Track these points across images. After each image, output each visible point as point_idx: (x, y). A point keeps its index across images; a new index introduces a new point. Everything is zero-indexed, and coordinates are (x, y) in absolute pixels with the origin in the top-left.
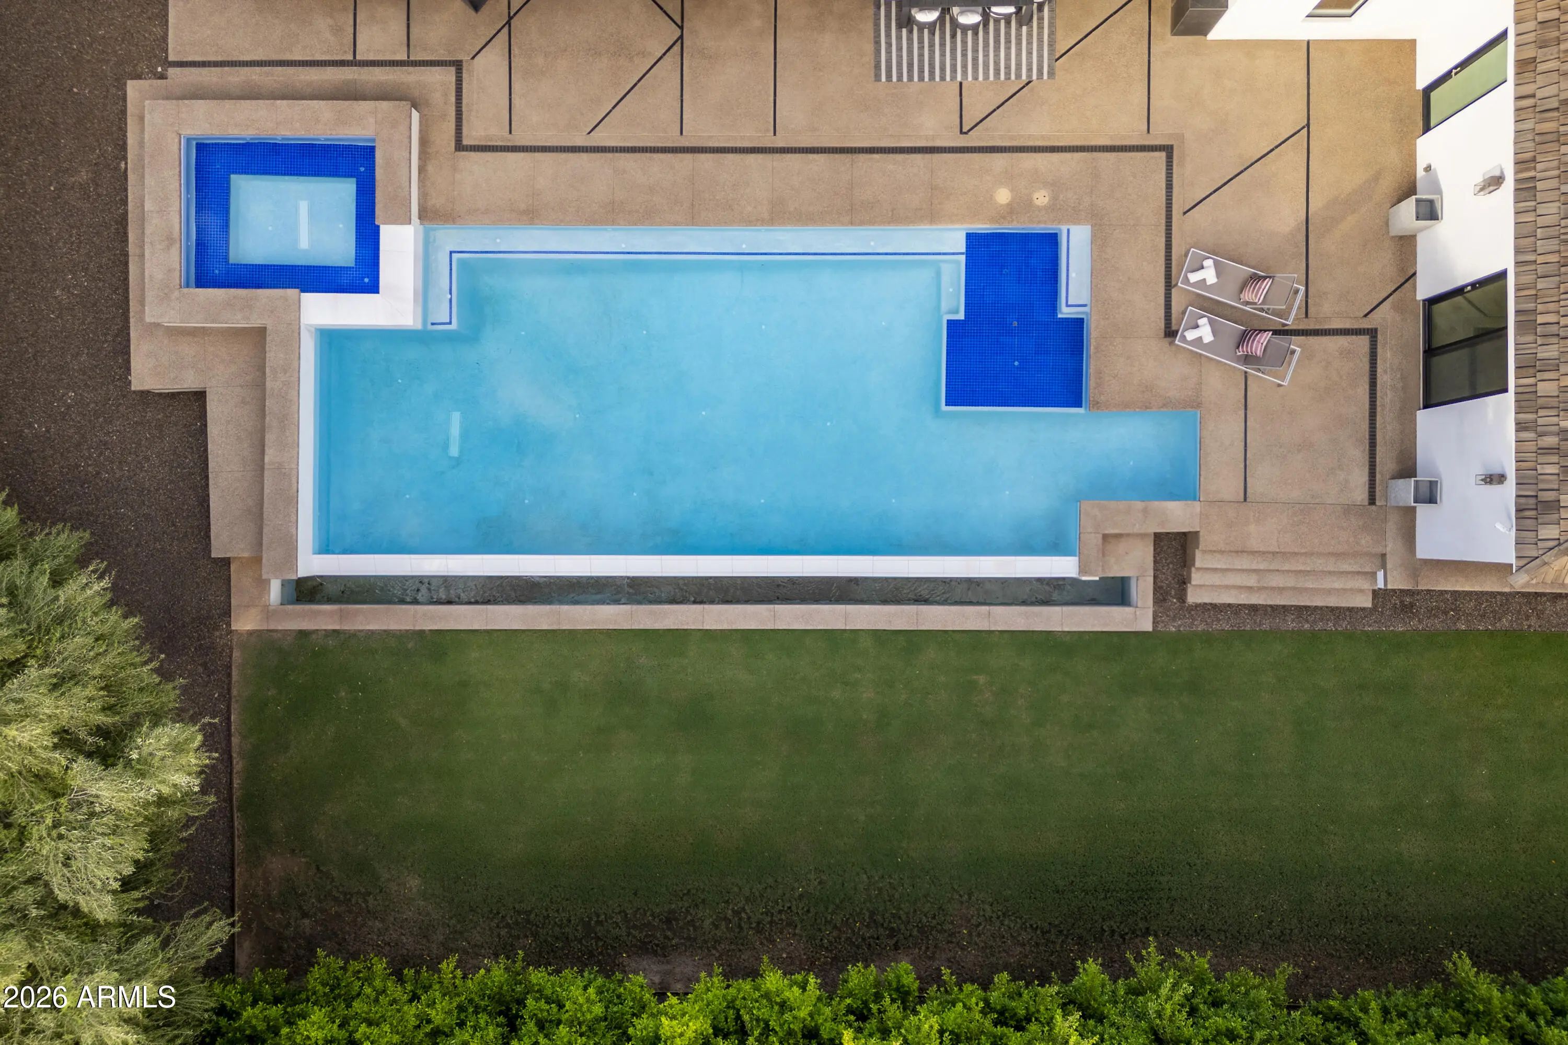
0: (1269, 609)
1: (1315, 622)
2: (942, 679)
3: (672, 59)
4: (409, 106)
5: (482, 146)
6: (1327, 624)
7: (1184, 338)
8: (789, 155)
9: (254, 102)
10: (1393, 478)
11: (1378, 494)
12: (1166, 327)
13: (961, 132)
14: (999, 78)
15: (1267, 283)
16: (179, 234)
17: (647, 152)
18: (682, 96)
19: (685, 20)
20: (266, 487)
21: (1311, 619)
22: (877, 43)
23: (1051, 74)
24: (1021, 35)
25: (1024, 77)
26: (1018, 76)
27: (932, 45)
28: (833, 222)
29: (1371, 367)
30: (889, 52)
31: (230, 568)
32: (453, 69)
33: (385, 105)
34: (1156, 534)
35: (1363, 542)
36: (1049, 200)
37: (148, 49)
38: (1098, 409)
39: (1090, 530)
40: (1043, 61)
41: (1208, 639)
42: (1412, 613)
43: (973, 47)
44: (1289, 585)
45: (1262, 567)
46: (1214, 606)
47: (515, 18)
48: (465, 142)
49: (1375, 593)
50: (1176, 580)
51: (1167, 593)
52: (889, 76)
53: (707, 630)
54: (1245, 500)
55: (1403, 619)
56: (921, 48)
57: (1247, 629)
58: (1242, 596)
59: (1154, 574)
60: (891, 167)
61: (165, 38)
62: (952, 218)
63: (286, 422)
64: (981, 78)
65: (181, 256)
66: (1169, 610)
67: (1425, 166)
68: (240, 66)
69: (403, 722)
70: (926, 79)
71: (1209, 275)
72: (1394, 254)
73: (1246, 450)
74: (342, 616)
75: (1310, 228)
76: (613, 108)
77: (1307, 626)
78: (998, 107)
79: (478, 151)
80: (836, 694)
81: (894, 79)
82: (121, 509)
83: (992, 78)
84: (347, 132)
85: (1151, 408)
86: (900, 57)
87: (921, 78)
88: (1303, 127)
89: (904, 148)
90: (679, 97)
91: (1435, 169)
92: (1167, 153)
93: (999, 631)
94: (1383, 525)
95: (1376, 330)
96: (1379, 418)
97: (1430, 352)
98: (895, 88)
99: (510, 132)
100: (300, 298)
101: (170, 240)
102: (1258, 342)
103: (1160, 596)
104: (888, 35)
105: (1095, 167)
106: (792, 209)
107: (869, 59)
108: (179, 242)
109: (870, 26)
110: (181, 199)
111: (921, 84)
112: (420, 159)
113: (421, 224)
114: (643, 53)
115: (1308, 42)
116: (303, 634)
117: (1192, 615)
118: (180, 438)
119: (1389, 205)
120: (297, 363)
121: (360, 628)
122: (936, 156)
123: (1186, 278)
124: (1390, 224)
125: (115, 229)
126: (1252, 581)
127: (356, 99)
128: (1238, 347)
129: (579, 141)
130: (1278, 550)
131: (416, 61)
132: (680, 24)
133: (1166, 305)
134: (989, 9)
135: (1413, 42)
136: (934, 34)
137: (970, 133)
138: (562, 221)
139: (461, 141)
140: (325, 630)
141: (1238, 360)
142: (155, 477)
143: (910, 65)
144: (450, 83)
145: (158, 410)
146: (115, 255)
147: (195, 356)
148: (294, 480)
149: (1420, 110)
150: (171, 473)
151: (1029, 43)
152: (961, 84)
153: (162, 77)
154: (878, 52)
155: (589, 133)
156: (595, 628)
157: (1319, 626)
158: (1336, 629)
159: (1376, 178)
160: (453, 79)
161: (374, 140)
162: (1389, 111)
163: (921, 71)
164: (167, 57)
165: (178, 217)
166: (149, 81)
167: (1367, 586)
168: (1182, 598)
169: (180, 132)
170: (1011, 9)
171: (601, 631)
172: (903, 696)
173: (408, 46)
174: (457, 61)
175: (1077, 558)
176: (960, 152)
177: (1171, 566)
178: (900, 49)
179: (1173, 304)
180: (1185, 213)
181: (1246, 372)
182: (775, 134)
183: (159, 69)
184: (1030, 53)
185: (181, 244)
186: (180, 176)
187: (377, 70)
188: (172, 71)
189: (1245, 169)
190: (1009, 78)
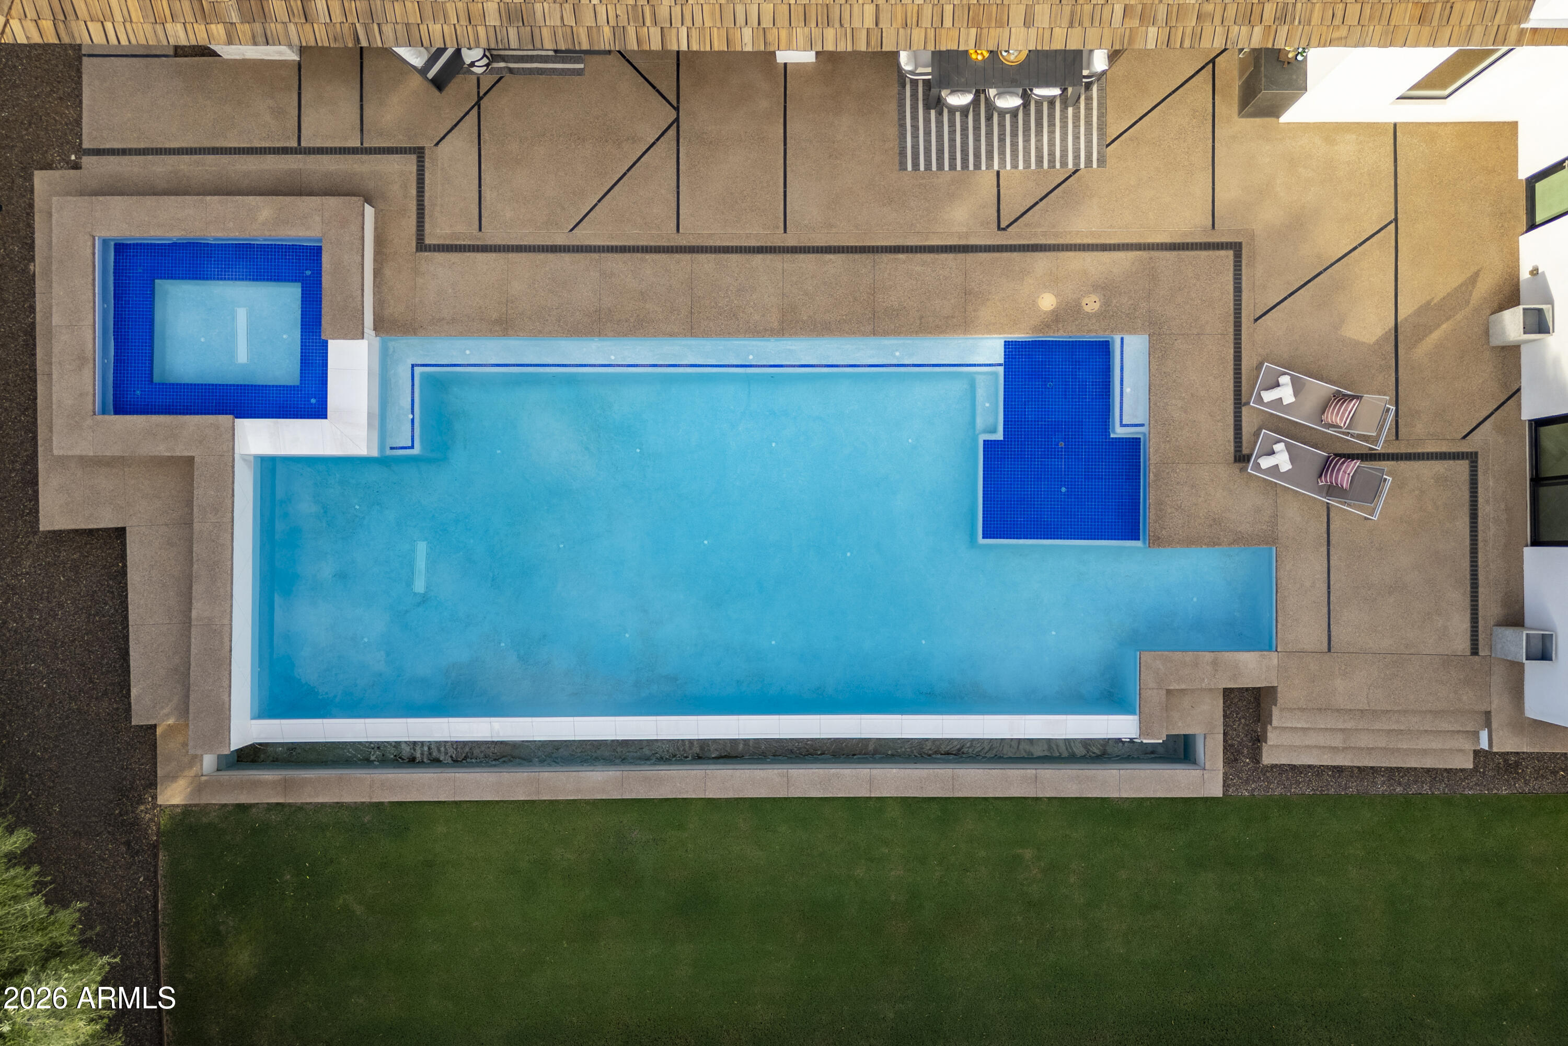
0: (1356, 771)
1: (1408, 785)
2: (982, 853)
3: (666, 146)
4: (361, 202)
5: (447, 245)
6: (1423, 787)
7: (1257, 466)
8: (802, 256)
9: (179, 198)
10: (1499, 624)
11: (1481, 642)
12: (1236, 451)
13: (999, 228)
14: (1042, 167)
15: (1354, 404)
16: (92, 352)
17: (638, 252)
18: (678, 187)
19: (681, 99)
20: (193, 646)
21: (1405, 780)
22: (902, 126)
23: (1102, 161)
24: (1067, 117)
25: (1070, 165)
26: (1064, 164)
27: (964, 129)
28: (852, 333)
29: (1471, 497)
30: (915, 137)
31: (156, 731)
32: (413, 158)
33: (332, 201)
34: (1225, 690)
35: (1465, 698)
36: (1101, 306)
37: (60, 134)
38: (1159, 546)
39: (1152, 685)
40: (1092, 147)
41: (1285, 804)
42: (1518, 773)
43: (1012, 131)
44: (1380, 745)
45: (1349, 725)
46: (1293, 767)
47: (485, 98)
48: (428, 241)
49: (1477, 753)
50: (1249, 737)
51: (1239, 752)
52: (916, 165)
53: (709, 799)
54: (1329, 650)
55: (1508, 781)
56: (952, 132)
57: (1330, 793)
58: (1326, 757)
59: (1224, 730)
60: (918, 268)
61: (78, 122)
62: (990, 329)
63: (217, 570)
64: (1021, 167)
65: (95, 378)
66: (1241, 771)
67: (1531, 269)
68: (165, 154)
69: (359, 909)
70: (959, 168)
71: (1286, 393)
72: (1495, 367)
73: (1329, 593)
74: (286, 785)
75: (1400, 338)
76: (599, 201)
77: (1399, 789)
78: (1041, 200)
79: (443, 251)
80: (860, 872)
81: (922, 168)
82: (31, 663)
83: (1033, 166)
84: (289, 233)
85: (1219, 544)
86: (928, 142)
87: (953, 167)
88: (1390, 223)
89: (933, 246)
90: (675, 189)
91: (1543, 273)
92: (1235, 251)
93: (1047, 798)
94: (1488, 679)
95: (1476, 453)
96: (1480, 555)
97: (1538, 481)
98: (924, 178)
99: (480, 230)
100: (234, 426)
101: (81, 360)
102: (1345, 472)
103: (1232, 754)
104: (915, 118)
105: (1153, 268)
106: (805, 318)
107: (894, 144)
108: (91, 361)
109: (893, 106)
110: (94, 311)
111: (953, 172)
112: (375, 260)
113: (376, 336)
114: (633, 138)
115: (1395, 125)
116: (242, 808)
117: (1268, 777)
118: (99, 581)
119: (1489, 312)
120: (230, 502)
121: (308, 800)
122: (970, 257)
123: (1259, 395)
124: (1491, 332)
125: (24, 341)
126: (1337, 741)
127: (300, 193)
128: (1320, 476)
129: (560, 240)
130: (1368, 708)
131: (370, 148)
132: (675, 104)
133: (1235, 425)
134: (1031, 90)
135: (1514, 126)
136: (967, 116)
137: (1009, 229)
138: (540, 332)
139: (423, 239)
140: (268, 804)
141: (1319, 490)
142: (69, 627)
143: (940, 151)
144: (411, 173)
145: (74, 549)
146: (23, 370)
147: (113, 490)
148: (226, 640)
149: (1523, 202)
150: (89, 621)
151: (1076, 126)
152: (998, 173)
153: (76, 166)
154: (903, 136)
155: (571, 230)
156: (580, 798)
157: (1414, 789)
158: (1433, 794)
159: (1474, 279)
160: (414, 168)
161: (320, 240)
162: (1488, 204)
163: (953, 158)
164: (81, 143)
165: (91, 332)
166: (60, 172)
167: (1469, 746)
168: (1257, 758)
169: (94, 234)
170: (1056, 91)
171: (587, 802)
172: (937, 874)
173: (362, 130)
174: (419, 148)
175: (1136, 717)
176: (998, 251)
177: (1243, 721)
178: (928, 133)
179: (1244, 424)
180: (1256, 320)
181: (1328, 503)
182: (785, 231)
183: (73, 157)
184: (1076, 138)
185: (95, 364)
186: (94, 285)
187: (325, 158)
188: (86, 160)
189: (1325, 270)
190: (1054, 167)
